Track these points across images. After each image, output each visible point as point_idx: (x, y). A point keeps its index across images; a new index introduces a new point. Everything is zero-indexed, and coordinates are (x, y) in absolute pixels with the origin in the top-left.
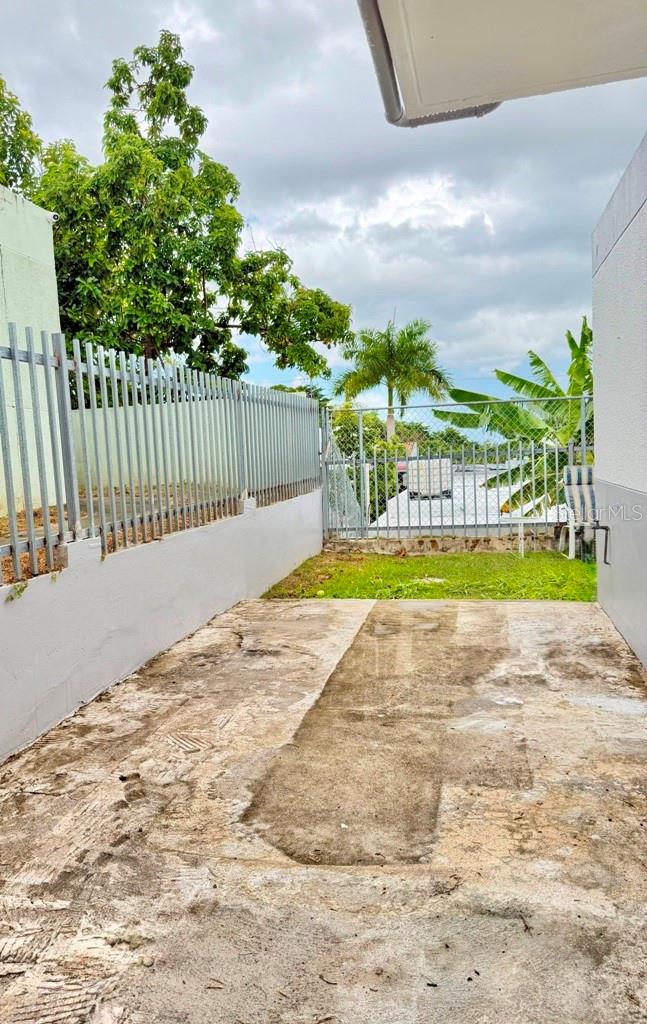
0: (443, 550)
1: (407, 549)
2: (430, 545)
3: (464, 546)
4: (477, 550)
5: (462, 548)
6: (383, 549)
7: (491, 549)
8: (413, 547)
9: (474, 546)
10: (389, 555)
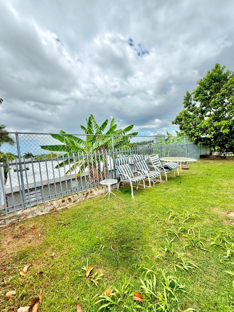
0: (74, 202)
1: (56, 207)
2: (68, 201)
3: (83, 197)
4: (88, 197)
5: (82, 198)
6: (42, 211)
7: (93, 195)
8: (59, 205)
9: (87, 196)
10: (47, 214)
